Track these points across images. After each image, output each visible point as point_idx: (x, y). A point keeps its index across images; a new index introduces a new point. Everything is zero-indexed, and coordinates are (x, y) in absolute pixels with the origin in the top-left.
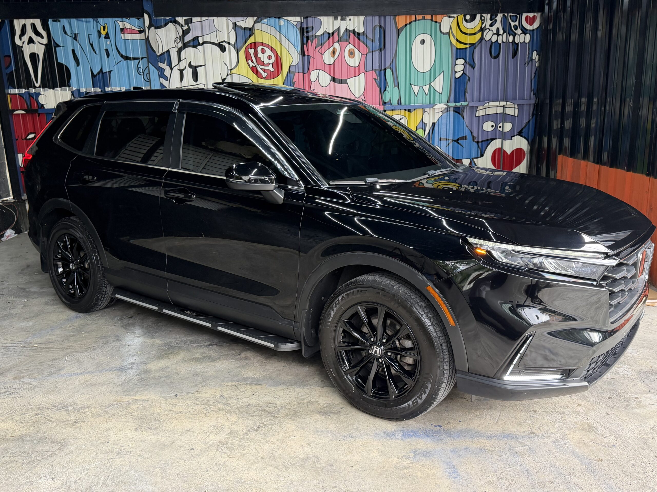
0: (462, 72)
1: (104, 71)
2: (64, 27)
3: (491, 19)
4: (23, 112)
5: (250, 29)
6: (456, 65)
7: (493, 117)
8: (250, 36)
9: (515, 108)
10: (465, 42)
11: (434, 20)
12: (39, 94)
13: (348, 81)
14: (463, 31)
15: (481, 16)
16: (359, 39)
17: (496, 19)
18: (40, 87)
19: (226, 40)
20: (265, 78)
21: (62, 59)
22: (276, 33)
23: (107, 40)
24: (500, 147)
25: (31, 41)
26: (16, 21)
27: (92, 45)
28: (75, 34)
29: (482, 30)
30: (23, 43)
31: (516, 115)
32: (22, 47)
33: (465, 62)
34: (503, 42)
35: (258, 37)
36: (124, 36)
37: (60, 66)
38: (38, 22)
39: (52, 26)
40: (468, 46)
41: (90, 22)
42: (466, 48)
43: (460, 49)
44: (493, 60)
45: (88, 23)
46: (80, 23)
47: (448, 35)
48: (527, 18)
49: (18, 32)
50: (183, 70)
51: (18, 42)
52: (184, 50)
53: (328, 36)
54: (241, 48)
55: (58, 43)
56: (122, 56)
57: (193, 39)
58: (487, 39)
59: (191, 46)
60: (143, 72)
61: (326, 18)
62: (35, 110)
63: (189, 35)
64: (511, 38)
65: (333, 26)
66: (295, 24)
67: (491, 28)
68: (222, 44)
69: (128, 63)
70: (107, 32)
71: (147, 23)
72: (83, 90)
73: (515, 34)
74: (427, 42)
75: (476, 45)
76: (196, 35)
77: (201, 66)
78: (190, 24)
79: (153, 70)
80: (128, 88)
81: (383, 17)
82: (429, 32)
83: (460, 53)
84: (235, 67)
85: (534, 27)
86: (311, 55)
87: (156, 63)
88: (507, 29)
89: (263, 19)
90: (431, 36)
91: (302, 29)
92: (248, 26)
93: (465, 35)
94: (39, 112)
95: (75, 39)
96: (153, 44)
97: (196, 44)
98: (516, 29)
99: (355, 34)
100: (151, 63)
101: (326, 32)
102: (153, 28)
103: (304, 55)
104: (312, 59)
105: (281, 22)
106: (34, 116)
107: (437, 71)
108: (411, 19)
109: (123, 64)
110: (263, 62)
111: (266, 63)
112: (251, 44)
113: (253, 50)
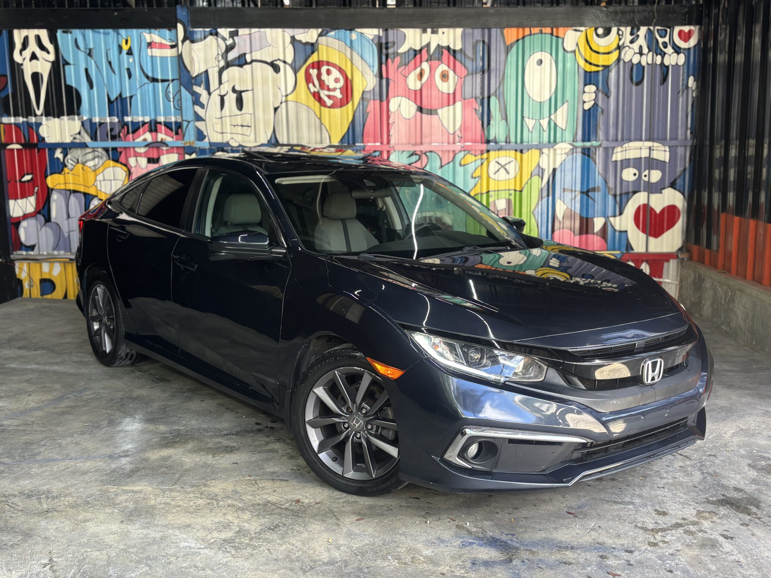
0: (593, 102)
1: (124, 96)
2: (76, 40)
3: (632, 34)
4: (19, 147)
5: (312, 44)
6: (584, 92)
7: (637, 163)
8: (313, 53)
9: (665, 151)
10: (596, 63)
11: (555, 34)
12: (40, 124)
13: (440, 111)
14: (594, 48)
15: (619, 30)
16: (455, 57)
17: (638, 33)
18: (42, 115)
19: (282, 58)
20: (330, 107)
21: (71, 80)
22: (346, 50)
23: (130, 56)
24: (646, 202)
25: (34, 57)
26: (16, 32)
27: (110, 63)
28: (90, 50)
29: (619, 48)
30: (24, 59)
31: (667, 160)
32: (22, 64)
33: (597, 89)
34: (648, 64)
35: (322, 54)
36: (152, 52)
37: (69, 88)
38: (44, 34)
39: (62, 38)
40: (600, 69)
41: (108, 34)
42: (598, 72)
43: (590, 72)
44: (634, 87)
45: (107, 36)
46: (96, 35)
47: (573, 54)
48: (680, 33)
49: (18, 45)
50: (225, 95)
51: (17, 57)
52: (227, 71)
53: (413, 53)
54: (301, 68)
55: (67, 60)
56: (147, 77)
57: (239, 56)
58: (626, 60)
59: (236, 66)
60: (173, 98)
61: (412, 31)
62: (34, 145)
63: (233, 51)
64: (659, 59)
65: (421, 41)
66: (372, 38)
67: (631, 46)
68: (276, 63)
69: (154, 85)
70: (130, 47)
71: (181, 36)
72: (96, 120)
73: (664, 53)
74: (546, 63)
75: (612, 67)
76: (242, 52)
77: (247, 90)
78: (236, 38)
79: (186, 95)
80: (154, 118)
81: (487, 30)
82: (548, 49)
83: (591, 77)
84: (291, 93)
85: (689, 44)
86: (391, 77)
87: (190, 86)
88: (653, 47)
89: (329, 32)
90: (551, 54)
91: (380, 44)
92: (310, 41)
93: (596, 54)
94: (39, 147)
95: (89, 55)
96: (187, 63)
97: (243, 63)
98: (666, 47)
99: (449, 51)
100: (185, 87)
101: (411, 49)
102: (188, 41)
103: (381, 78)
104: (392, 83)
105: (353, 35)
106: (32, 152)
107: (559, 101)
108: (524, 33)
109: (148, 88)
110: (328, 86)
111: (331, 87)
112: (313, 63)
113: (315, 71)
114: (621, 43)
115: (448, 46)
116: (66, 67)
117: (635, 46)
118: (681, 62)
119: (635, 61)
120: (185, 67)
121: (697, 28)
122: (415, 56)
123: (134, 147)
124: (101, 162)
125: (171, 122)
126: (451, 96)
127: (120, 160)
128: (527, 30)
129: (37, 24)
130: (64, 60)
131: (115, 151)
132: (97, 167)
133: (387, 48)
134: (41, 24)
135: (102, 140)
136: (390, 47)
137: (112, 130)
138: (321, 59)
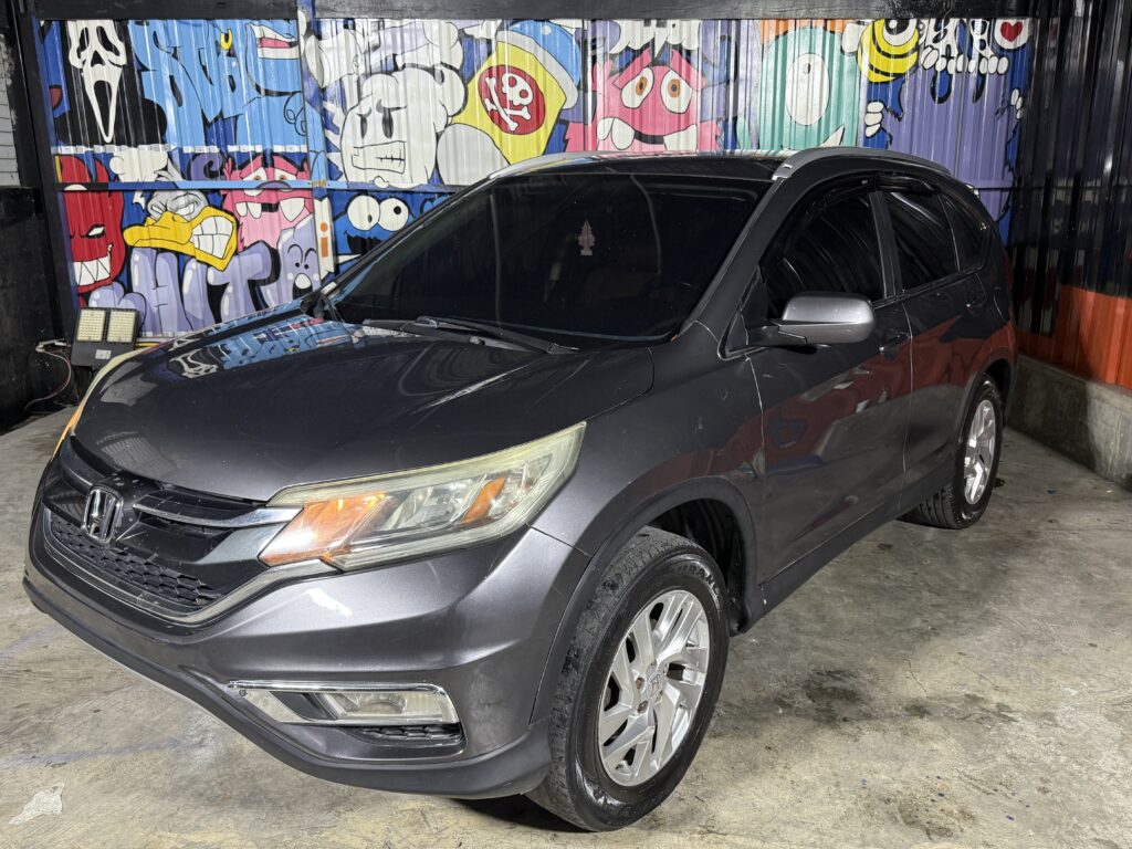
0: (878, 126)
1: (226, 116)
2: (155, 33)
3: (937, 28)
4: (82, 188)
5: (489, 42)
6: (867, 112)
8: (489, 54)
10: (885, 70)
11: (829, 29)
12: (111, 156)
13: (666, 139)
14: (882, 49)
15: (918, 23)
17: (946, 27)
18: (112, 143)
19: (446, 61)
20: (513, 133)
21: (151, 94)
22: (536, 49)
23: (232, 58)
25: (97, 59)
26: (70, 24)
27: (204, 68)
28: (175, 48)
29: (917, 48)
30: (84, 62)
32: (81, 70)
33: (885, 106)
34: (957, 72)
35: (504, 55)
36: (263, 52)
37: (149, 105)
38: (109, 26)
39: (135, 34)
40: (891, 78)
41: (201, 26)
42: (887, 83)
43: (877, 83)
44: (936, 105)
45: (198, 29)
46: (183, 27)
47: (854, 57)
48: (1004, 28)
49: (75, 44)
51: (74, 60)
52: (369, 80)
53: (631, 55)
54: (473, 74)
55: (144, 63)
56: (258, 89)
57: (386, 59)
58: (927, 66)
59: (382, 72)
60: (295, 119)
61: (630, 22)
62: (104, 185)
63: (378, 50)
64: (972, 66)
65: (642, 37)
66: (573, 32)
67: (935, 46)
68: (439, 68)
69: (267, 101)
70: (232, 45)
71: (303, 29)
72: (188, 150)
73: (981, 57)
74: (817, 70)
75: (907, 76)
76: (390, 52)
77: (398, 108)
78: (381, 32)
79: (313, 115)
80: (268, 147)
81: (734, 23)
82: (819, 50)
83: (876, 90)
84: (459, 112)
85: (1015, 44)
86: (600, 90)
87: (317, 102)
88: (965, 47)
89: (513, 24)
90: (823, 58)
91: (585, 42)
92: (485, 36)
93: (886, 58)
94: (110, 188)
95: (175, 56)
96: (313, 68)
97: (391, 69)
98: (982, 48)
99: (681, 53)
100: (310, 103)
101: (627, 48)
102: (313, 38)
103: (585, 91)
104: (600, 98)
105: (546, 29)
106: (102, 194)
107: (831, 123)
108: (786, 26)
109: (259, 104)
110: (511, 102)
111: (516, 103)
112: (490, 69)
113: (494, 81)
114: (921, 41)
115: (680, 45)
116: (143, 74)
117: (941, 46)
118: (1003, 70)
119: (940, 67)
120: (310, 74)
121: (1028, 20)
122: (633, 59)
123: (243, 189)
124: (198, 209)
125: (293, 154)
126: (683, 116)
127: (224, 207)
128: (791, 22)
129: (99, 12)
130: (141, 65)
131: (216, 194)
132: (193, 216)
133: (594, 48)
134: (105, 11)
135: (198, 179)
136: (598, 46)
137: (211, 164)
138: (501, 63)
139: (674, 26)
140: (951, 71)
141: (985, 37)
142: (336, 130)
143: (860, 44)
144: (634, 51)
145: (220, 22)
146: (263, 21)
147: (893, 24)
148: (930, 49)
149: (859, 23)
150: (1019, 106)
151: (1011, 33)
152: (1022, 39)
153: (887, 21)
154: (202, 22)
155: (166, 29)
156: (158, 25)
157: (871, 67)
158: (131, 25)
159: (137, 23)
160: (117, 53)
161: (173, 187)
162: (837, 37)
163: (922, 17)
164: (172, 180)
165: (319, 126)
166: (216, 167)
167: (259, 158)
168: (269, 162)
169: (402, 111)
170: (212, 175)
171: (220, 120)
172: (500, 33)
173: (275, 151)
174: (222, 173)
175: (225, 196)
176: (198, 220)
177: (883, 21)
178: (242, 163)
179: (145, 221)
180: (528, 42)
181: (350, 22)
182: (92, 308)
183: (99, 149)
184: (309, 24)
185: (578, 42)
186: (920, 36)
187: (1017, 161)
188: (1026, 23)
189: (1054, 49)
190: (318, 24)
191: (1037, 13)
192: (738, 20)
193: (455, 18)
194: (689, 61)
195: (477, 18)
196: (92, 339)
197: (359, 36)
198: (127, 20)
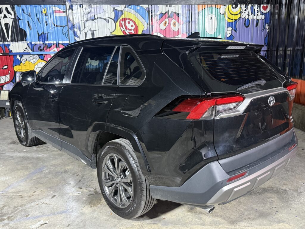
0: (231, 34)
2: (23, 9)
3: (245, 7)
4: (1, 54)
6: (227, 30)
8: (122, 15)
10: (232, 19)
11: (216, 7)
12: (10, 45)
14: (231, 13)
15: (241, 6)
17: (248, 7)
18: (10, 41)
19: (110, 17)
21: (22, 27)
22: (135, 13)
23: (46, 16)
25: (5, 16)
27: (38, 19)
28: (29, 13)
30: (1, 18)
33: (232, 29)
35: (126, 15)
36: (56, 14)
37: (21, 30)
38: (9, 7)
39: (17, 9)
40: (234, 21)
41: (37, 7)
43: (230, 22)
44: (246, 28)
46: (32, 7)
47: (223, 15)
48: (263, 6)
50: (87, 32)
52: (87, 22)
53: (162, 15)
54: (117, 21)
55: (20, 18)
56: (54, 25)
57: (92, 16)
58: (243, 18)
59: (91, 20)
60: (66, 33)
61: (162, 6)
62: (8, 54)
63: (90, 14)
64: (255, 17)
65: (165, 10)
66: (146, 8)
67: (245, 12)
68: (107, 19)
69: (57, 28)
70: (46, 12)
71: (68, 8)
72: (33, 43)
73: (257, 15)
74: (213, 18)
75: (238, 20)
76: (93, 14)
77: (96, 30)
78: (91, 8)
79: (71, 32)
80: (57, 42)
81: (190, 6)
82: (214, 13)
83: (230, 24)
84: (114, 31)
85: (266, 11)
86: (154, 25)
87: (72, 28)
88: (253, 12)
89: (129, 6)
90: (215, 15)
91: (149, 11)
92: (121, 10)
93: (232, 15)
94: (10, 54)
95: (29, 15)
96: (71, 19)
97: (93, 19)
98: (258, 12)
99: (176, 14)
100: (70, 29)
101: (161, 13)
102: (71, 10)
103: (150, 25)
104: (154, 27)
105: (138, 8)
106: (7, 56)
107: (218, 33)
108: (205, 7)
109: (55, 29)
110: (129, 28)
111: (130, 29)
112: (122, 19)
113: (123, 22)
114: (241, 11)
115: (176, 12)
116: (19, 21)
117: (247, 12)
118: (263, 18)
119: (246, 18)
120: (70, 21)
121: (269, 5)
122: (163, 16)
123: (50, 54)
124: (36, 60)
125: (65, 44)
126: (177, 32)
127: (44, 59)
128: (206, 6)
129: (6, 3)
130: (19, 18)
131: (42, 56)
132: (35, 62)
133: (152, 13)
134: (8, 2)
135: (36, 51)
136: (153, 12)
137: (40, 47)
138: (125, 17)
139: (174, 7)
140: (250, 19)
141: (258, 9)
142: (78, 37)
143: (225, 11)
144: (163, 14)
145: (42, 6)
146: (56, 5)
147: (234, 6)
148: (244, 13)
149: (225, 6)
150: (268, 28)
151: (265, 8)
152: (268, 10)
153: (232, 5)
154: (37, 5)
155: (26, 8)
156: (24, 6)
157: (228, 18)
158: (16, 6)
159: (17, 6)
160: (11, 15)
161: (29, 54)
162: (219, 10)
163: (242, 4)
164: (28, 52)
165: (73, 36)
166: (42, 48)
167: (55, 45)
168: (58, 46)
169: (97, 31)
170: (41, 50)
171: (43, 34)
172: (125, 9)
173: (59, 43)
174: (44, 50)
175: (44, 56)
176: (37, 63)
177: (231, 5)
178: (50, 46)
179: (20, 64)
180: (133, 11)
181: (81, 6)
182: (4, 90)
183: (6, 43)
184: (70, 6)
185: (147, 11)
186: (241, 9)
187: (268, 43)
188: (269, 6)
189: (277, 13)
190: (72, 6)
191: (272, 3)
192: (192, 5)
193: (112, 4)
194: (178, 16)
195: (118, 4)
196: (5, 99)
197: (84, 10)
198: (14, 5)
